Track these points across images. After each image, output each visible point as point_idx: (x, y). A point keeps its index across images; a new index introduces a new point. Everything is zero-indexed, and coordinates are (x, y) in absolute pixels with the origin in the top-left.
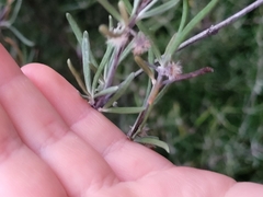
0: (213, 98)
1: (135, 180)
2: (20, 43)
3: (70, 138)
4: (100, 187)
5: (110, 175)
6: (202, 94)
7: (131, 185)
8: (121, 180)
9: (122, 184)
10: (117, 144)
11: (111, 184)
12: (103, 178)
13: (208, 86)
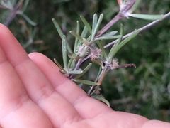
0: (147, 57)
1: (91, 119)
2: (27, 24)
3: (55, 95)
4: (71, 123)
5: (77, 116)
6: (141, 55)
7: (89, 121)
8: (83, 119)
9: (84, 121)
10: (82, 98)
11: (78, 121)
12: (73, 118)
13: (144, 50)
